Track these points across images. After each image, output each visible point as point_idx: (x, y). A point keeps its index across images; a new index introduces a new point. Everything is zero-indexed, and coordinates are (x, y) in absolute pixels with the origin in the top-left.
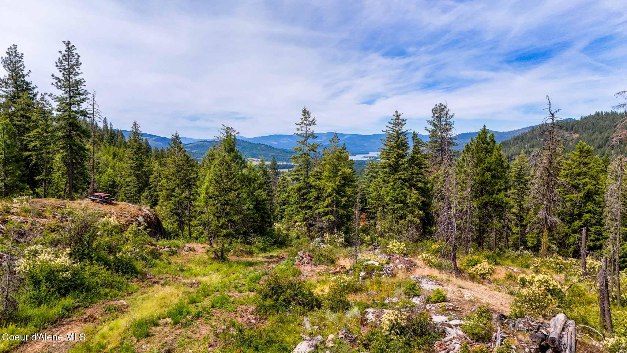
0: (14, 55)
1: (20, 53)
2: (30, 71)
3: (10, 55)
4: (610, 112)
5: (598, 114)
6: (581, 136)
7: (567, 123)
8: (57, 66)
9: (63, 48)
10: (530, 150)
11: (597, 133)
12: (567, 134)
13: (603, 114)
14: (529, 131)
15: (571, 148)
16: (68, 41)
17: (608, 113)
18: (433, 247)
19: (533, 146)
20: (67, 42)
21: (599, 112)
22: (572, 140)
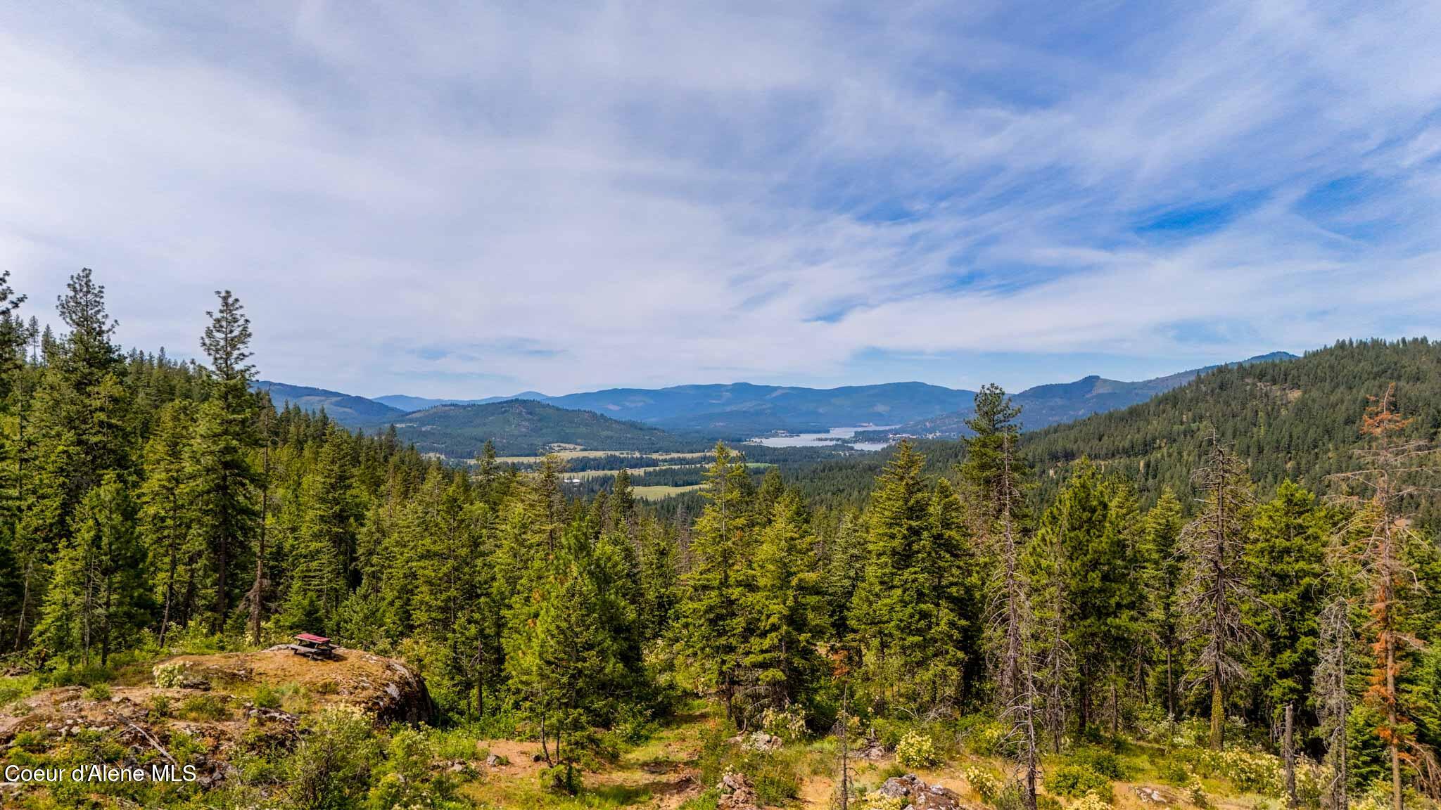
0: (85, 289)
1: (96, 286)
2: (116, 321)
3: (75, 290)
4: (1369, 340)
5: (1341, 346)
6: (1307, 396)
7: (1274, 365)
8: (204, 344)
9: (216, 306)
10: (1194, 426)
11: (1342, 388)
12: (1276, 391)
13: (1355, 345)
14: (1189, 384)
15: (1285, 422)
16: (228, 292)
17: (1365, 343)
18: (988, 733)
19: (1201, 418)
20: (223, 294)
21: (1344, 341)
22: (1286, 405)
